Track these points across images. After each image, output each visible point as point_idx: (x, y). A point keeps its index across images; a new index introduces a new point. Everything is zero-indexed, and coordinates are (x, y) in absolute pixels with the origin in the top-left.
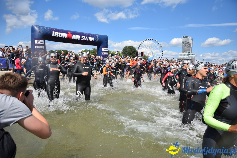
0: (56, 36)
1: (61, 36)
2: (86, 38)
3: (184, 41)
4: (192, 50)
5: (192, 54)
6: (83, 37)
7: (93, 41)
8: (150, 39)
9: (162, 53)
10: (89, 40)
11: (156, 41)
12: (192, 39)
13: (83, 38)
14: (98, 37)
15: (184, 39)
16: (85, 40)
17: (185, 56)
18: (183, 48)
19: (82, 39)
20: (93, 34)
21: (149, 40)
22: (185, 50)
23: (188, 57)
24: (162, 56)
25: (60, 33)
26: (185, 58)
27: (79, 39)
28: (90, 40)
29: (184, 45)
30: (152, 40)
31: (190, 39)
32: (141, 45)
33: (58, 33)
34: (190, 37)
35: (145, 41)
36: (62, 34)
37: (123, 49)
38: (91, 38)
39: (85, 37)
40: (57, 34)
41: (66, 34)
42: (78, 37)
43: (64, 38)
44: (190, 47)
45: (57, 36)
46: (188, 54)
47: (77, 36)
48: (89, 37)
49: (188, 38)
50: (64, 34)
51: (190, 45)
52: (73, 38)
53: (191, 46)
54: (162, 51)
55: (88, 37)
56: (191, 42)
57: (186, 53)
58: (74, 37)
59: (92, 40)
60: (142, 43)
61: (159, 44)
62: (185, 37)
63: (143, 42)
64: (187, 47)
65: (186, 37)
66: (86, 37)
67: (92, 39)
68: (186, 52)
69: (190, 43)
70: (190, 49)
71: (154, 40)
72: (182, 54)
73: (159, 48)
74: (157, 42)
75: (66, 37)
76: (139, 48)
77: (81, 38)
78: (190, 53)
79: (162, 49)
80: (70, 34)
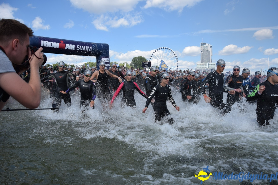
0: (45, 46)
2: (83, 48)
3: (202, 49)
4: (211, 59)
5: (211, 63)
6: (78, 47)
7: (91, 51)
8: (164, 48)
9: (178, 64)
10: (86, 50)
11: (170, 50)
12: (212, 46)
13: (79, 48)
16: (81, 50)
17: (203, 66)
18: (201, 57)
21: (162, 48)
22: (204, 59)
23: (207, 67)
24: (178, 66)
25: (50, 43)
26: (204, 68)
27: (74, 49)
29: (202, 54)
31: (209, 46)
33: (48, 42)
34: (209, 45)
35: (157, 50)
36: (53, 43)
37: (132, 60)
38: (88, 47)
39: (81, 46)
40: (46, 44)
41: (58, 44)
42: (73, 47)
43: (56, 48)
44: (209, 56)
46: (207, 63)
47: (71, 45)
48: (86, 47)
49: (207, 45)
50: (55, 43)
51: (209, 53)
52: (66, 48)
53: (211, 55)
54: (178, 61)
55: (85, 47)
56: (210, 49)
57: (204, 63)
58: (68, 46)
60: (154, 53)
61: (173, 53)
62: (203, 45)
63: (156, 51)
64: (206, 56)
65: (205, 44)
66: (83, 47)
67: (90, 49)
68: (205, 61)
69: (209, 52)
70: (209, 59)
71: (168, 49)
72: (200, 64)
73: (174, 57)
74: (172, 51)
75: (58, 47)
76: (150, 59)
77: (76, 48)
78: (209, 62)
79: (177, 59)
80: (63, 43)
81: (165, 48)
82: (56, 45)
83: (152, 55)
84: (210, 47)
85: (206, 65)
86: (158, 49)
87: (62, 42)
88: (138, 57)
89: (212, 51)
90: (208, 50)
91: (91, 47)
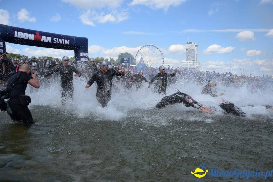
0: (19, 37)
1: (26, 37)
2: (60, 41)
3: (187, 48)
4: (196, 58)
5: (196, 62)
6: (55, 39)
7: (69, 44)
9: (163, 61)
10: (63, 43)
11: (156, 47)
12: (197, 45)
13: (56, 41)
14: (75, 39)
15: (187, 45)
16: (58, 43)
17: (188, 64)
18: (186, 55)
19: (54, 42)
20: (69, 36)
21: (148, 45)
22: (189, 57)
23: (192, 65)
24: (163, 64)
25: (25, 34)
27: (50, 42)
28: (65, 43)
29: (188, 52)
30: (152, 45)
32: (139, 51)
33: (22, 33)
34: (194, 44)
36: (27, 34)
37: (119, 56)
38: (66, 40)
39: (58, 39)
40: (20, 35)
41: (33, 35)
42: (49, 39)
43: (31, 40)
44: (195, 55)
45: (22, 37)
46: (192, 62)
47: (47, 37)
48: (64, 40)
49: (193, 44)
50: (30, 35)
51: (194, 51)
52: (42, 40)
53: (196, 53)
54: (163, 59)
55: (62, 40)
56: (195, 48)
58: (43, 39)
59: (67, 44)
60: (140, 49)
61: (159, 50)
62: (188, 43)
63: (142, 48)
64: (191, 55)
65: (190, 43)
66: (60, 39)
67: (68, 42)
68: (190, 60)
70: (194, 57)
71: (154, 46)
72: (185, 62)
74: (158, 48)
75: (33, 39)
76: (136, 55)
77: (52, 40)
78: (194, 61)
79: (163, 56)
80: (39, 35)
81: (151, 45)
82: (32, 37)
83: (138, 52)
84: (196, 46)
85: (191, 63)
86: (145, 46)
87: (37, 33)
88: (125, 53)
89: (197, 50)
90: (194, 49)
91: (69, 41)
